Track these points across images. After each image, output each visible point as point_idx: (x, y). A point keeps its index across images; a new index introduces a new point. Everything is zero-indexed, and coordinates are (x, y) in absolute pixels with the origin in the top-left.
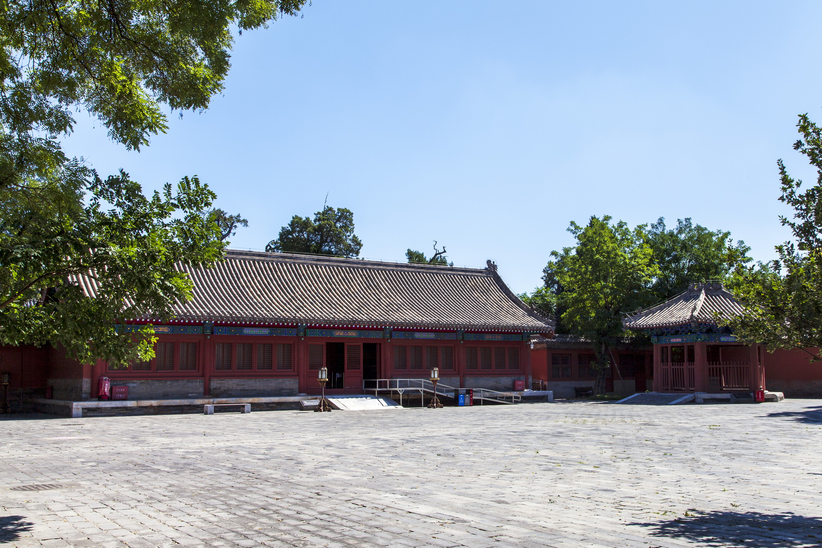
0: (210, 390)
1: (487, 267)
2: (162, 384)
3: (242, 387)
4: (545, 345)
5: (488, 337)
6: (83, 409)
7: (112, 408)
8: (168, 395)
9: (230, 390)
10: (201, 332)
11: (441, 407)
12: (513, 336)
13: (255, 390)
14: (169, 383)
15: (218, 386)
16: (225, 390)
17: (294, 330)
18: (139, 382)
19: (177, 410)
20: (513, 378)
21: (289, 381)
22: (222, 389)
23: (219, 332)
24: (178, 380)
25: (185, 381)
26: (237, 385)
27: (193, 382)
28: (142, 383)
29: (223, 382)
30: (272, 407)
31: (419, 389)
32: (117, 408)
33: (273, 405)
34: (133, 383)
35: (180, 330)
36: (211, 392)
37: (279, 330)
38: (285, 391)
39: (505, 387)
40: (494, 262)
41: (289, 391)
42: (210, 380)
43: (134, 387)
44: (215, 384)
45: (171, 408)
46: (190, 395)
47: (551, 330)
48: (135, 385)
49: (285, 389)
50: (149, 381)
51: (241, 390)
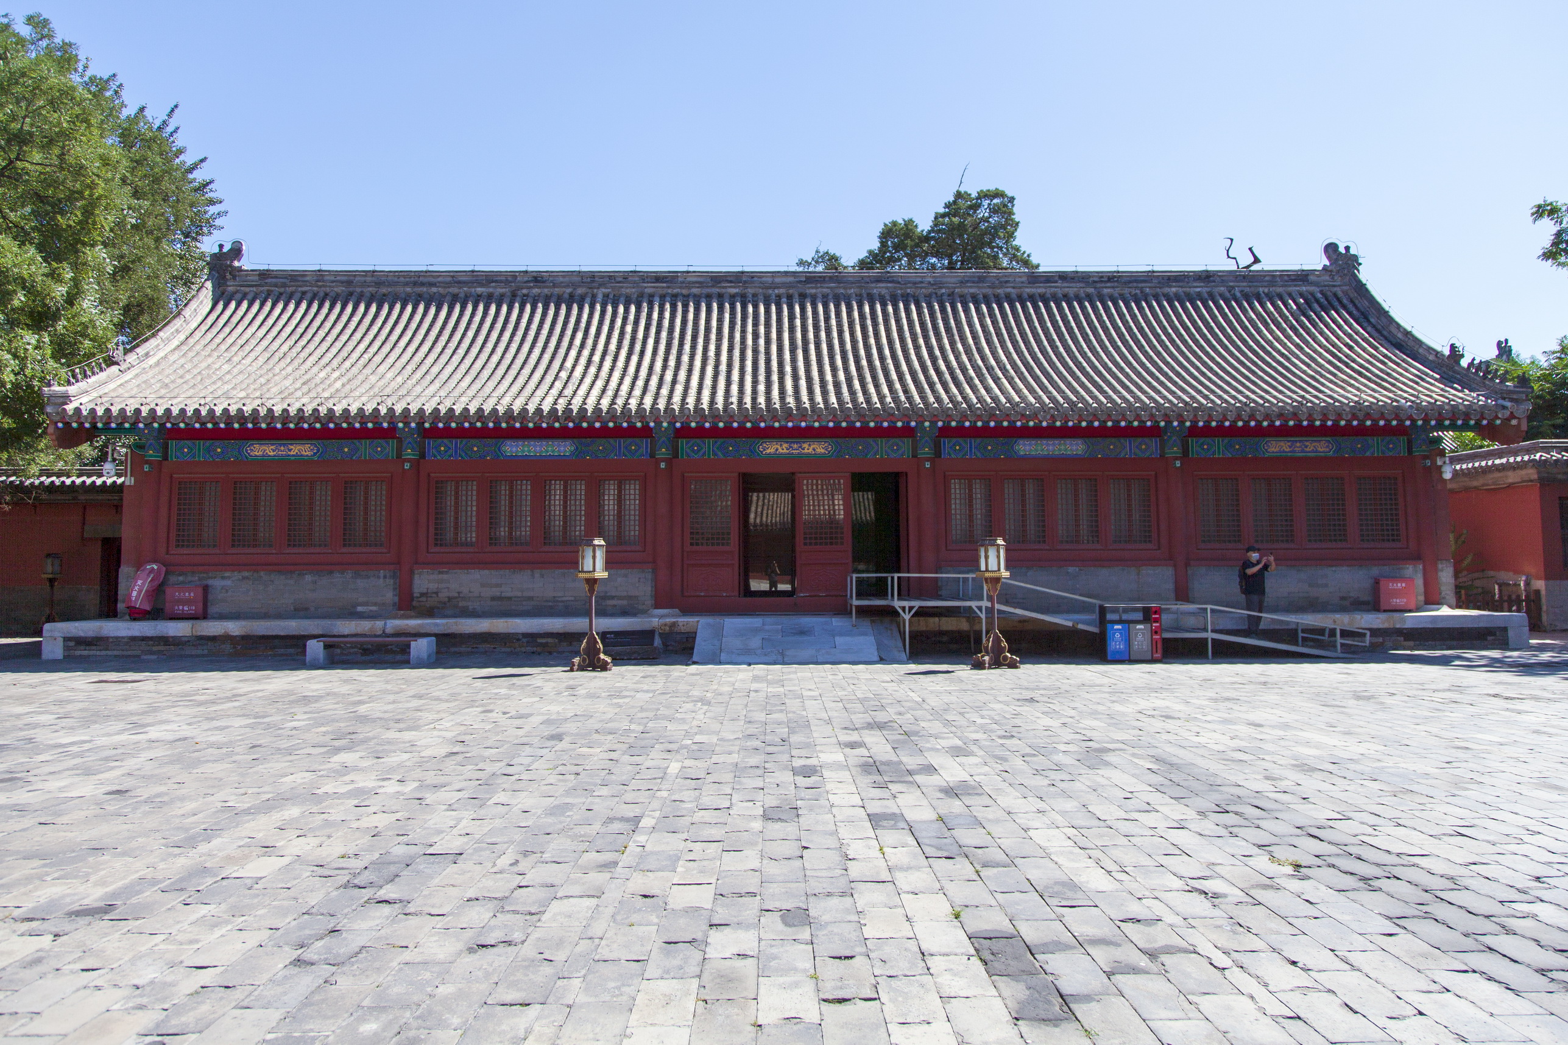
0: (412, 598)
1: (1328, 263)
2: (292, 582)
3: (495, 591)
4: (1532, 473)
5: (1276, 447)
6: (66, 639)
7: (133, 639)
8: (307, 609)
9: (464, 599)
10: (392, 455)
11: (1013, 665)
12: (1374, 441)
13: (531, 598)
14: (308, 578)
15: (433, 586)
16: (450, 599)
17: (644, 443)
18: (237, 575)
19: (291, 647)
20: (1375, 571)
21: (626, 576)
22: (443, 595)
23: (439, 452)
24: (331, 572)
25: (349, 574)
26: (483, 585)
27: (367, 577)
28: (244, 578)
29: (445, 576)
30: (546, 645)
31: (973, 604)
32: (144, 639)
33: (550, 640)
34: (223, 578)
35: (340, 449)
36: (414, 603)
37: (600, 446)
38: (614, 602)
39: (1342, 598)
40: (1347, 248)
41: (625, 602)
42: (411, 573)
43: (225, 589)
44: (424, 582)
45: (277, 641)
46: (360, 609)
47: (1512, 416)
48: (228, 583)
49: (613, 598)
50: (262, 574)
51: (493, 599)
